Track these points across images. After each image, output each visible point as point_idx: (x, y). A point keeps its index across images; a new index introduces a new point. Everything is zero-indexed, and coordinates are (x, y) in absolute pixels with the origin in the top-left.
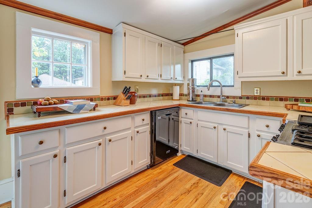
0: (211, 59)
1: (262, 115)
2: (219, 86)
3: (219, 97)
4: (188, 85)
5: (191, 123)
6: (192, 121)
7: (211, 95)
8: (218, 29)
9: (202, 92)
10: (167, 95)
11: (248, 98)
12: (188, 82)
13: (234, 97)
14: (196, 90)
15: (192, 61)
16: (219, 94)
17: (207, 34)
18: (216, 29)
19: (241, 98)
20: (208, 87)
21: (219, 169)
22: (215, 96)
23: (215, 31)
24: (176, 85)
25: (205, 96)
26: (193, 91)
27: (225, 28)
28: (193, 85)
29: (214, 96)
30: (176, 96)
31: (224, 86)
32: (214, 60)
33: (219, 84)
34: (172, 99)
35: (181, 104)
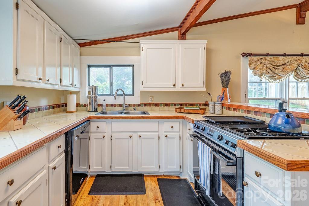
0: (111, 67)
1: (169, 119)
2: (122, 95)
3: (120, 105)
4: (89, 93)
5: (104, 137)
6: (105, 134)
7: (113, 104)
8: (120, 39)
9: (104, 101)
10: (58, 106)
11: (145, 105)
12: (89, 90)
13: (134, 105)
14: (97, 99)
15: (89, 67)
16: (122, 103)
17: (109, 40)
18: (118, 38)
19: (139, 105)
20: (115, 95)
21: (134, 177)
22: (117, 104)
23: (117, 39)
24: (71, 93)
25: (107, 105)
26: (95, 100)
27: (126, 39)
28: (95, 93)
29: (115, 104)
30: (72, 106)
31: (126, 95)
32: (114, 68)
33: (122, 93)
34: (66, 111)
35: (91, 117)
